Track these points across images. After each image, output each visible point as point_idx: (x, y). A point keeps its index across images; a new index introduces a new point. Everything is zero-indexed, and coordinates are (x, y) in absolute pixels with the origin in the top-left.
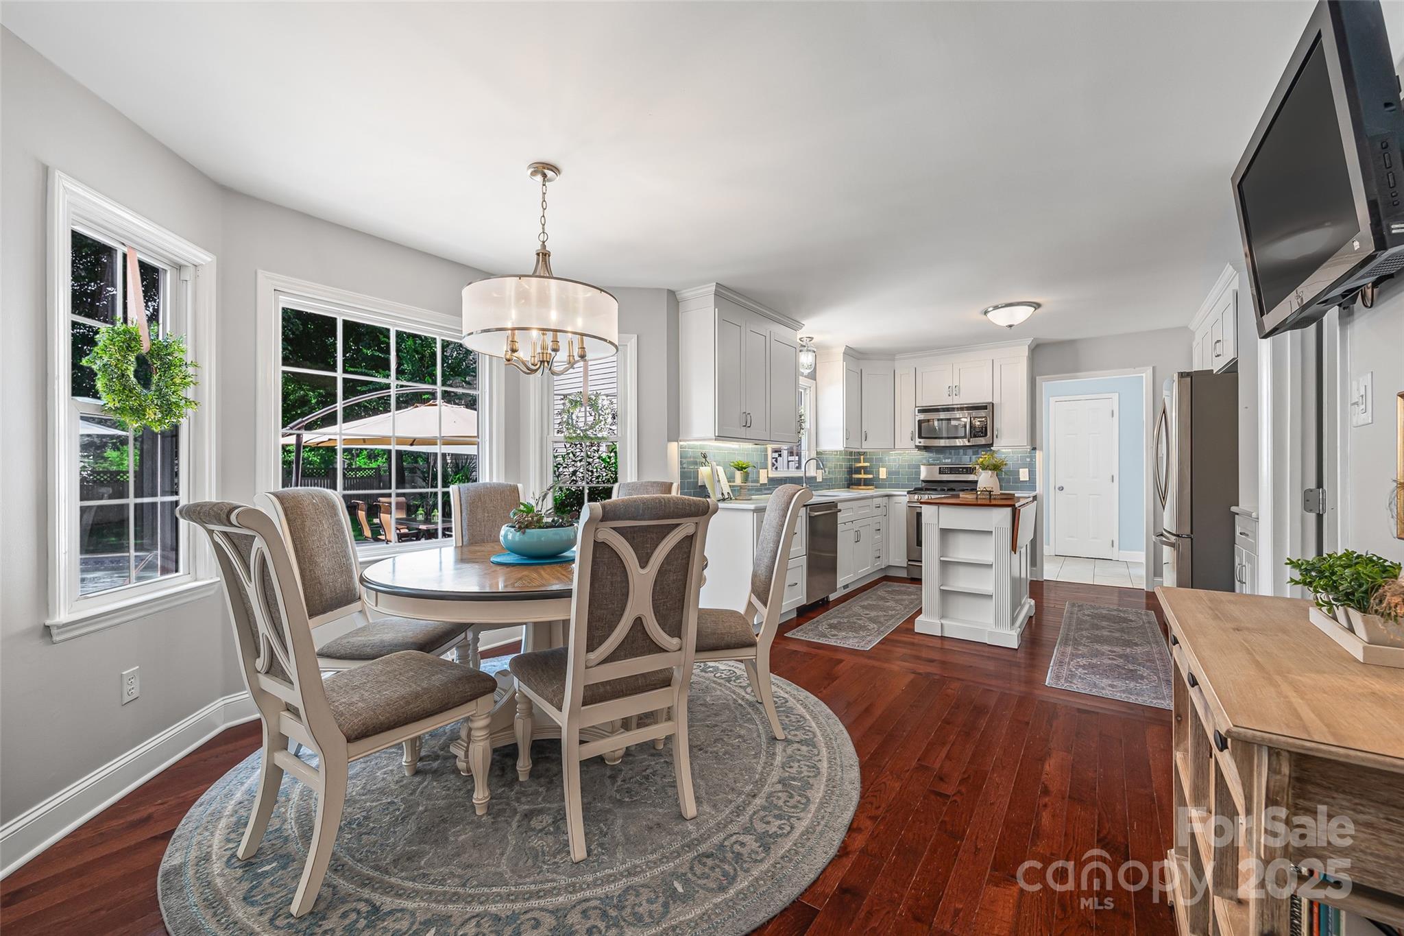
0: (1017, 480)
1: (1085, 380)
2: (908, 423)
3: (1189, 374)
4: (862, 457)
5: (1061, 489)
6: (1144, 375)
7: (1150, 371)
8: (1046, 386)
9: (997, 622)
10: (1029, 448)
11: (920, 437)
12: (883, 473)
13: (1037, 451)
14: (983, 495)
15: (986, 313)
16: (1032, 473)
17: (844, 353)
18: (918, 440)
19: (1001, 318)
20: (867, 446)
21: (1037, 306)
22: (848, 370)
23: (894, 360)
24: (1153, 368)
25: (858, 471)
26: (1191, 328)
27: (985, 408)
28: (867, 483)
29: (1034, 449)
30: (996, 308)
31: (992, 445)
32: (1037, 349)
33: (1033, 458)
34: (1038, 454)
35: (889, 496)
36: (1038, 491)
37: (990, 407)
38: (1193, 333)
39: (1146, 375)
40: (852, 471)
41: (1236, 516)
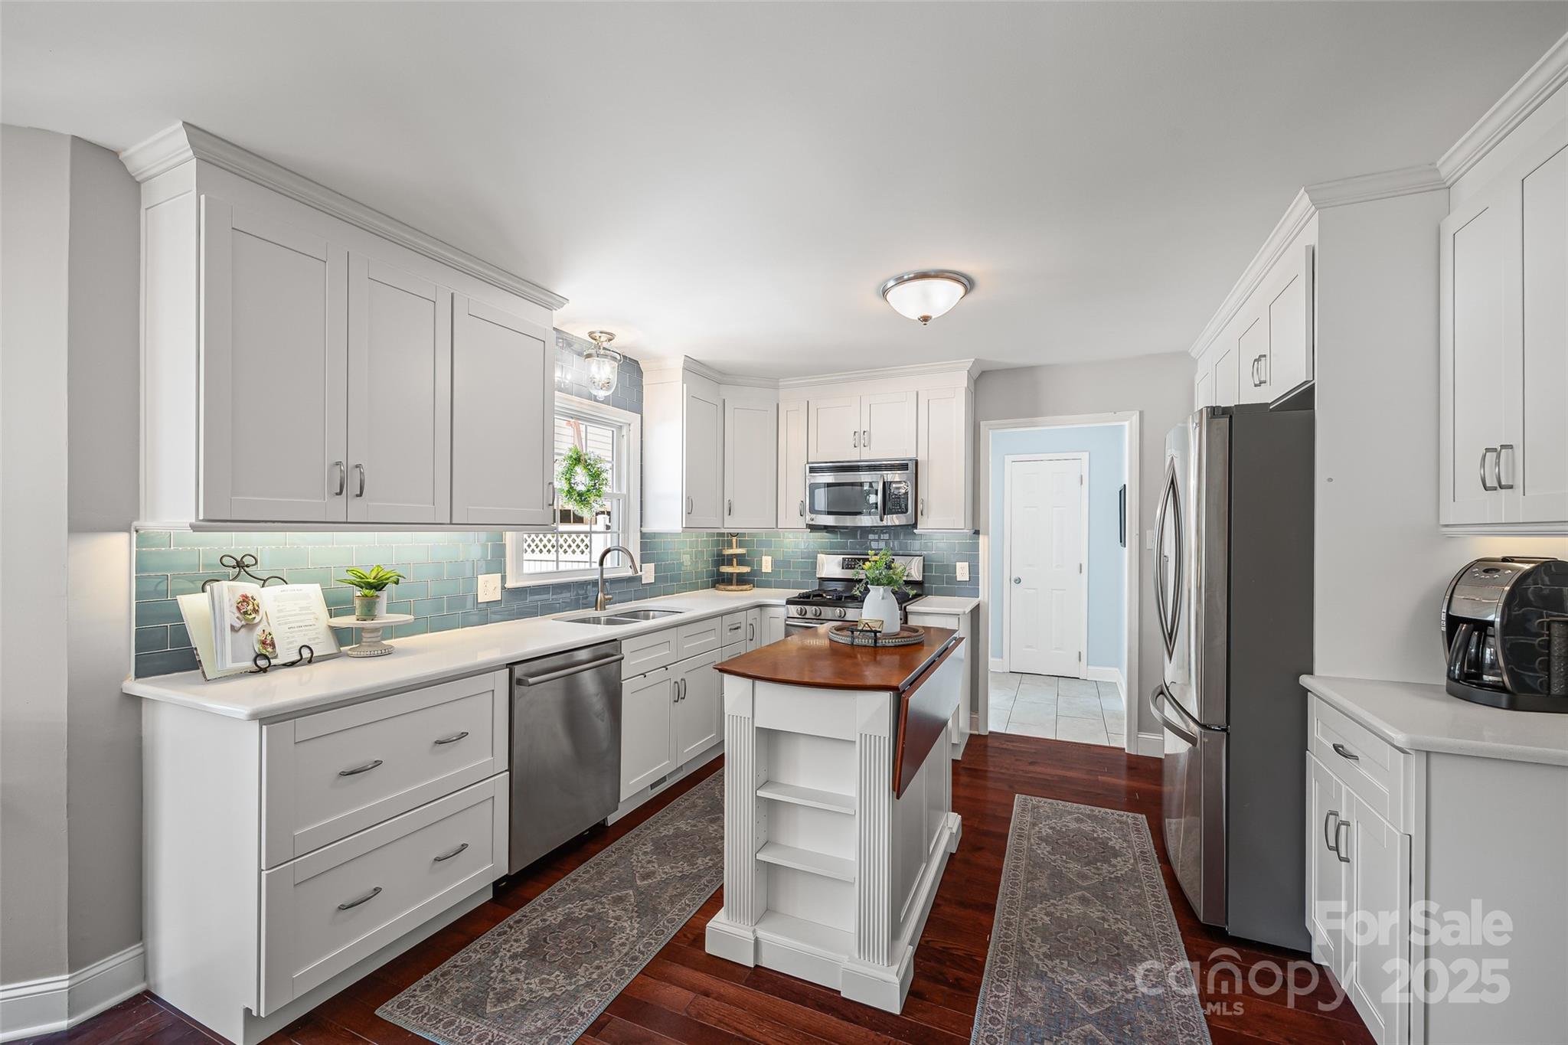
0: (952, 579)
1: (1046, 429)
2: (795, 488)
3: (1226, 411)
4: (734, 539)
5: (1018, 581)
6: (1127, 424)
7: (1136, 418)
8: (994, 436)
9: (864, 944)
10: (968, 531)
11: (813, 511)
12: (767, 565)
13: (981, 536)
14: (864, 637)
15: (885, 292)
16: (974, 570)
17: (684, 369)
18: (808, 516)
19: (910, 301)
20: (731, 525)
21: (968, 283)
22: (692, 398)
23: (776, 388)
24: (1141, 413)
25: (728, 560)
26: (1192, 354)
27: (904, 467)
28: (742, 580)
29: (977, 532)
30: (900, 280)
31: (915, 525)
32: (982, 379)
33: (975, 547)
34: (982, 539)
35: (761, 606)
36: (984, 595)
37: (911, 466)
38: (1195, 361)
39: (1129, 426)
40: (722, 560)
41: (1309, 693)
